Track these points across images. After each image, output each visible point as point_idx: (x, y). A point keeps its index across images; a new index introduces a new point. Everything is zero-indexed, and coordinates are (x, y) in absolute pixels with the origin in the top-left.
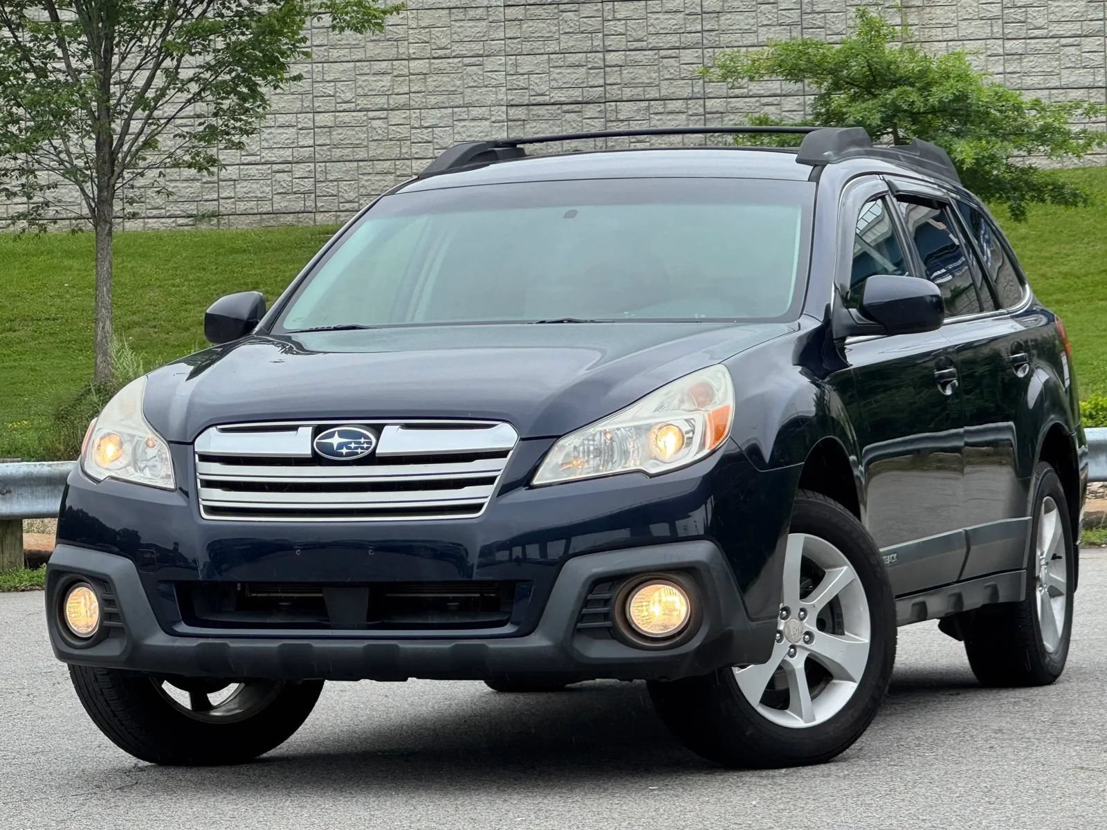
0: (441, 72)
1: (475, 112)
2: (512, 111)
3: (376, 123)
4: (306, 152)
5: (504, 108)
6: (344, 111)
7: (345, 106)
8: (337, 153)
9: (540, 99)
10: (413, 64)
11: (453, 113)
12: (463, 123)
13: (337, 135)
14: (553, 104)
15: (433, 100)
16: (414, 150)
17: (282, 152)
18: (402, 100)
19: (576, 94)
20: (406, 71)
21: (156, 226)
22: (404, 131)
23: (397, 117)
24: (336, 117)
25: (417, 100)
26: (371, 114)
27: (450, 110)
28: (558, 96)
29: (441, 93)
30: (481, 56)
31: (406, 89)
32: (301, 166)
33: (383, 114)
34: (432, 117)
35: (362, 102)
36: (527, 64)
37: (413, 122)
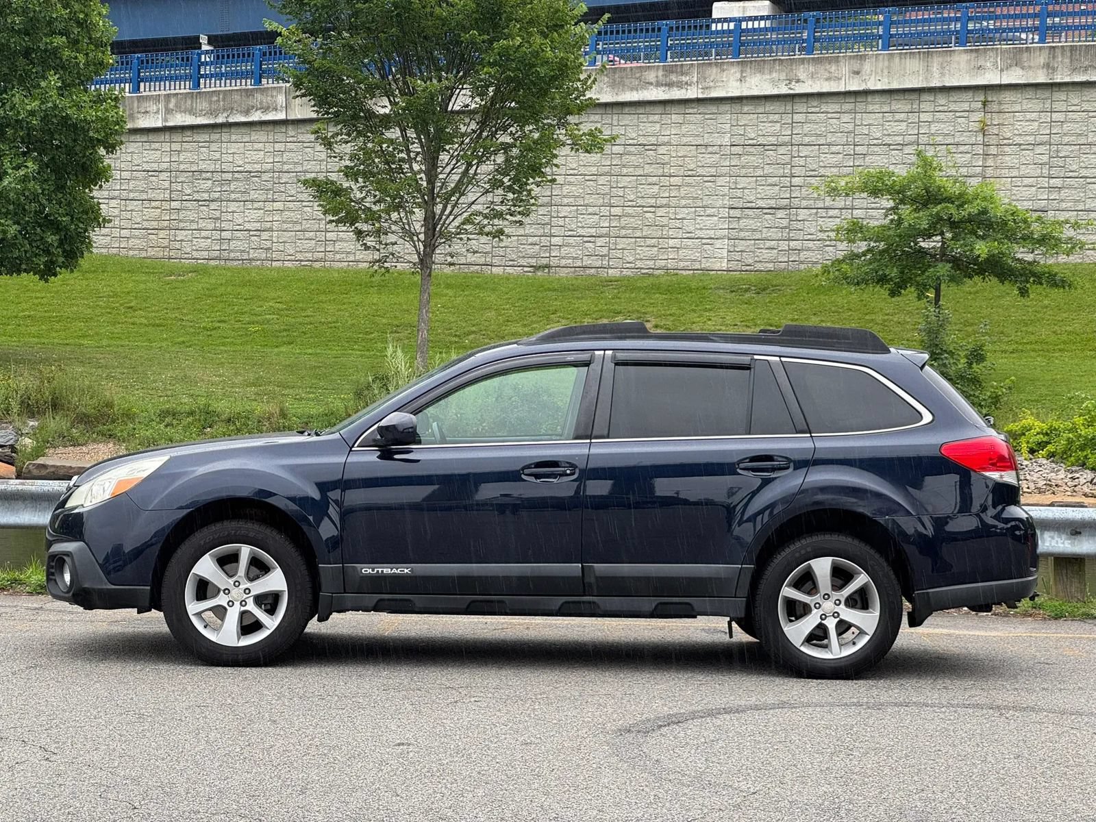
0: (689, 185)
1: (709, 211)
2: (732, 212)
3: (648, 215)
4: (605, 231)
5: (727, 210)
6: (629, 206)
7: (630, 203)
8: (623, 232)
9: (749, 205)
10: (672, 179)
11: (696, 211)
12: (701, 218)
13: (624, 221)
14: (757, 208)
15: (683, 202)
16: (670, 233)
17: (589, 230)
18: (664, 201)
19: (772, 203)
20: (668, 184)
21: (511, 271)
22: (665, 221)
23: (661, 212)
24: (623, 210)
25: (674, 202)
26: (645, 209)
27: (694, 209)
28: (761, 203)
29: (689, 198)
30: (715, 176)
31: (667, 195)
32: (601, 239)
33: (652, 209)
34: (683, 213)
35: (640, 202)
36: (743, 182)
37: (670, 215)
